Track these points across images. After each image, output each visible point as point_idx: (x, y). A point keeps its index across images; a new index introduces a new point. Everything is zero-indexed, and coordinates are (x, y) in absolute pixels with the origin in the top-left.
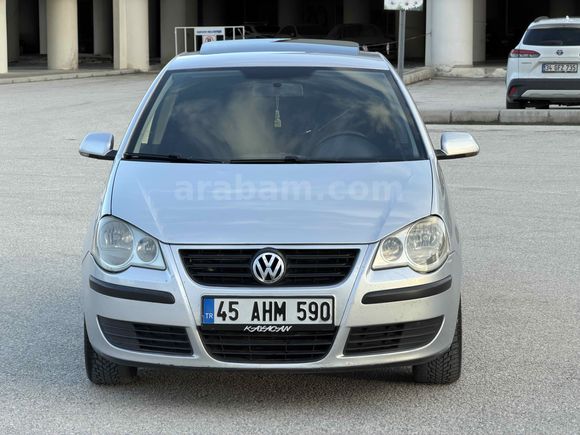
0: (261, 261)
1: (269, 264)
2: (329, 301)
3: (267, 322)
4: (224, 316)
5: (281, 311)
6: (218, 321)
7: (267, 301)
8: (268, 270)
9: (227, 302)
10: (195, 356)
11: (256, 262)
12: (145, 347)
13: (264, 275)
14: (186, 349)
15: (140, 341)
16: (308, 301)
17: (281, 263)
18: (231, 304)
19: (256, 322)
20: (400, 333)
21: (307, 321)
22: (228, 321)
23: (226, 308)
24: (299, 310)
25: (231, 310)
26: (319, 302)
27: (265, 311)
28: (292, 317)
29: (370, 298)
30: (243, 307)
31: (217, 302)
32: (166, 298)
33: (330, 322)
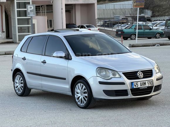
0: (139, 73)
1: (140, 74)
2: (152, 81)
3: (143, 86)
4: (135, 86)
5: (145, 84)
6: (135, 87)
7: (143, 82)
8: (141, 75)
9: (136, 83)
10: (129, 96)
11: (138, 74)
12: (117, 95)
13: (140, 77)
14: (127, 95)
15: (116, 94)
16: (149, 81)
17: (142, 74)
18: (137, 83)
19: (141, 87)
20: (159, 87)
21: (149, 86)
22: (136, 87)
23: (136, 84)
24: (148, 83)
25: (137, 84)
26: (151, 81)
27: (143, 84)
28: (147, 85)
29: (157, 80)
30: (139, 84)
31: (134, 83)
32: (123, 84)
33: (153, 85)
